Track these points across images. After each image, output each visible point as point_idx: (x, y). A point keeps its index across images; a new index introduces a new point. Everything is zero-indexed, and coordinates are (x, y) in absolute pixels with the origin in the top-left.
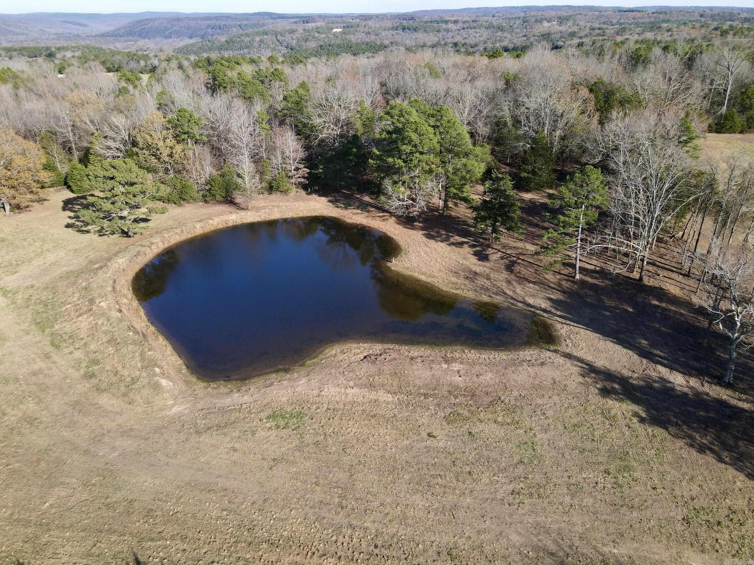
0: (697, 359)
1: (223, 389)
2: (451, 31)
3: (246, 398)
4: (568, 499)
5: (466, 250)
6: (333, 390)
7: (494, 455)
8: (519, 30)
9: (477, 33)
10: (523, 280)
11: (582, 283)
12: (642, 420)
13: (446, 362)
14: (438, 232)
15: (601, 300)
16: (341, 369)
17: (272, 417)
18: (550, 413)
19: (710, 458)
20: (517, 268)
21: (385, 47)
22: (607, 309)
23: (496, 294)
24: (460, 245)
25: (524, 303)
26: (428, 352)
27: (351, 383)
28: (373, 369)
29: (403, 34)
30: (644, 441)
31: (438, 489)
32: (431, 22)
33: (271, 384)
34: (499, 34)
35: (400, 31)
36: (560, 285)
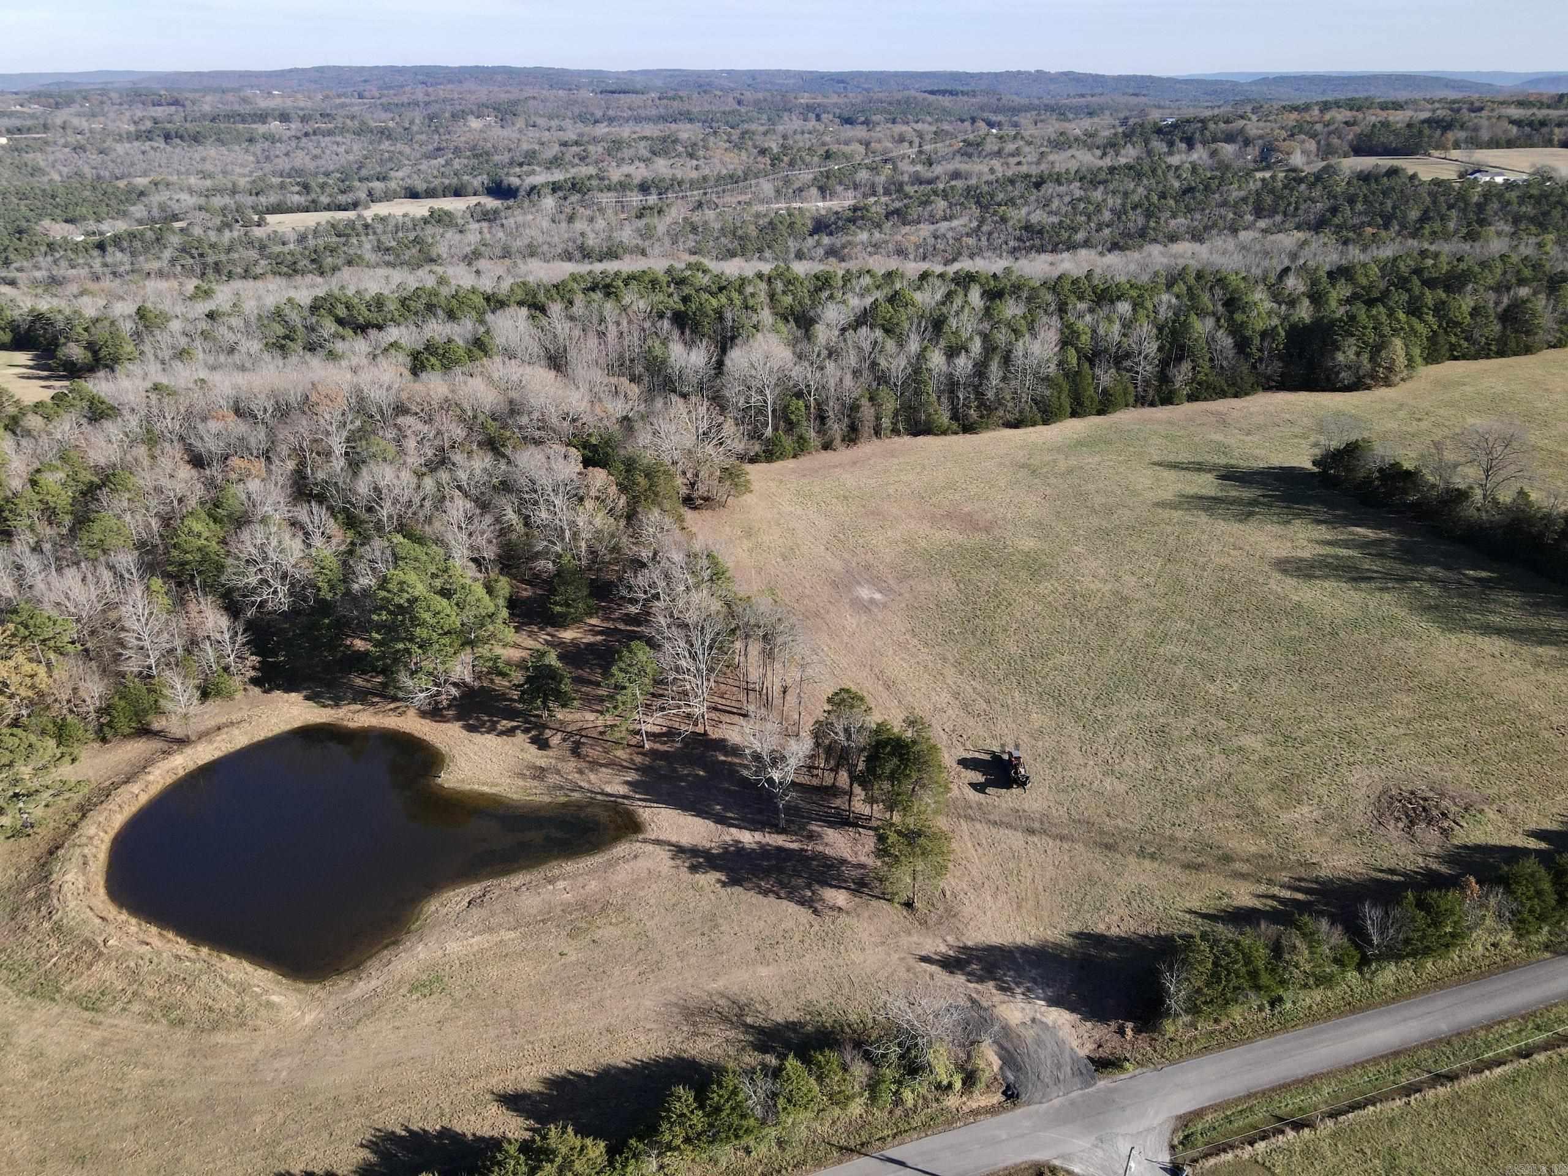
0: (760, 812)
1: (343, 984)
2: (280, 141)
3: (374, 983)
4: (679, 964)
5: (521, 738)
6: (454, 945)
7: (618, 951)
8: (424, 137)
9: (338, 144)
10: (595, 765)
11: (653, 753)
12: (724, 885)
13: (550, 882)
14: (478, 719)
15: (675, 770)
16: (452, 923)
17: (413, 989)
18: (652, 901)
19: (772, 898)
20: (584, 750)
21: (142, 194)
22: (682, 778)
23: (573, 791)
24: (510, 732)
25: (602, 793)
26: (528, 878)
27: (470, 933)
28: (484, 912)
29: (169, 148)
30: (725, 899)
31: (584, 993)
32: (228, 117)
33: (390, 962)
34: (386, 145)
35: (160, 143)
36: (632, 761)
